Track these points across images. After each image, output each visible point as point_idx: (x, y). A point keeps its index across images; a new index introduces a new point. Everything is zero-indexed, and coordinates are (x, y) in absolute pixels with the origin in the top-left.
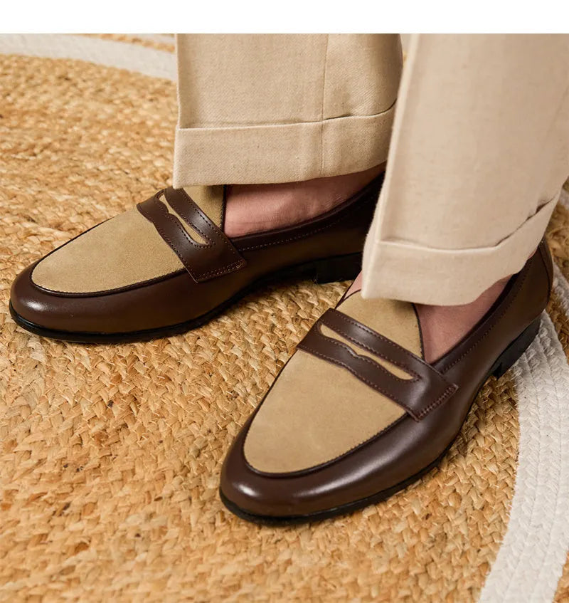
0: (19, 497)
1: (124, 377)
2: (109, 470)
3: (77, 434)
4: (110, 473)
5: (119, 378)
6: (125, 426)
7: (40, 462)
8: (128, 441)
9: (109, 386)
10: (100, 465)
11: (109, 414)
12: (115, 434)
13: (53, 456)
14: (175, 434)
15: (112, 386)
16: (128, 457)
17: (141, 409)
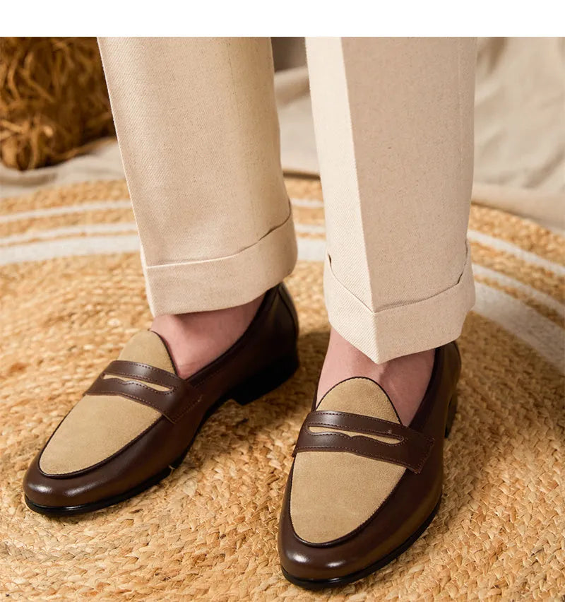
0: (107, 589)
1: (246, 519)
2: (187, 586)
3: (182, 553)
4: (187, 588)
5: (243, 520)
6: (223, 555)
7: (141, 568)
8: (218, 568)
9: (230, 523)
10: (184, 580)
11: (216, 544)
12: (212, 559)
13: (152, 565)
14: (258, 569)
15: (233, 524)
16: (209, 580)
17: (244, 546)
